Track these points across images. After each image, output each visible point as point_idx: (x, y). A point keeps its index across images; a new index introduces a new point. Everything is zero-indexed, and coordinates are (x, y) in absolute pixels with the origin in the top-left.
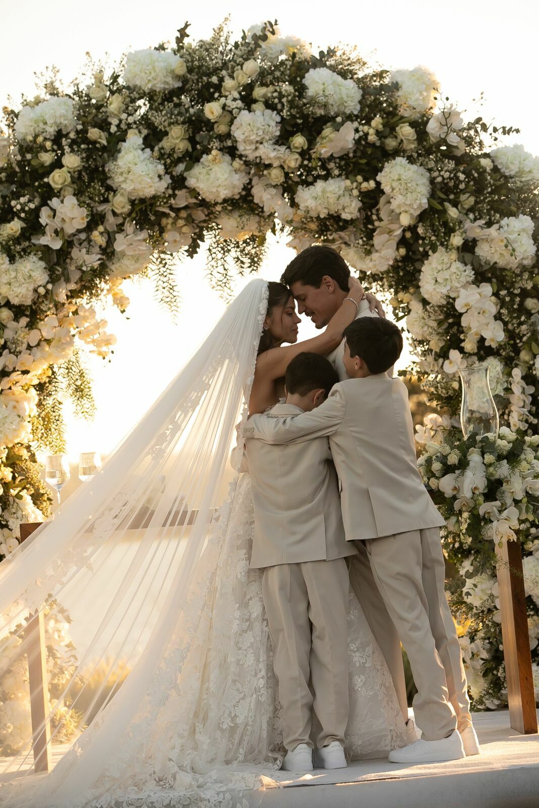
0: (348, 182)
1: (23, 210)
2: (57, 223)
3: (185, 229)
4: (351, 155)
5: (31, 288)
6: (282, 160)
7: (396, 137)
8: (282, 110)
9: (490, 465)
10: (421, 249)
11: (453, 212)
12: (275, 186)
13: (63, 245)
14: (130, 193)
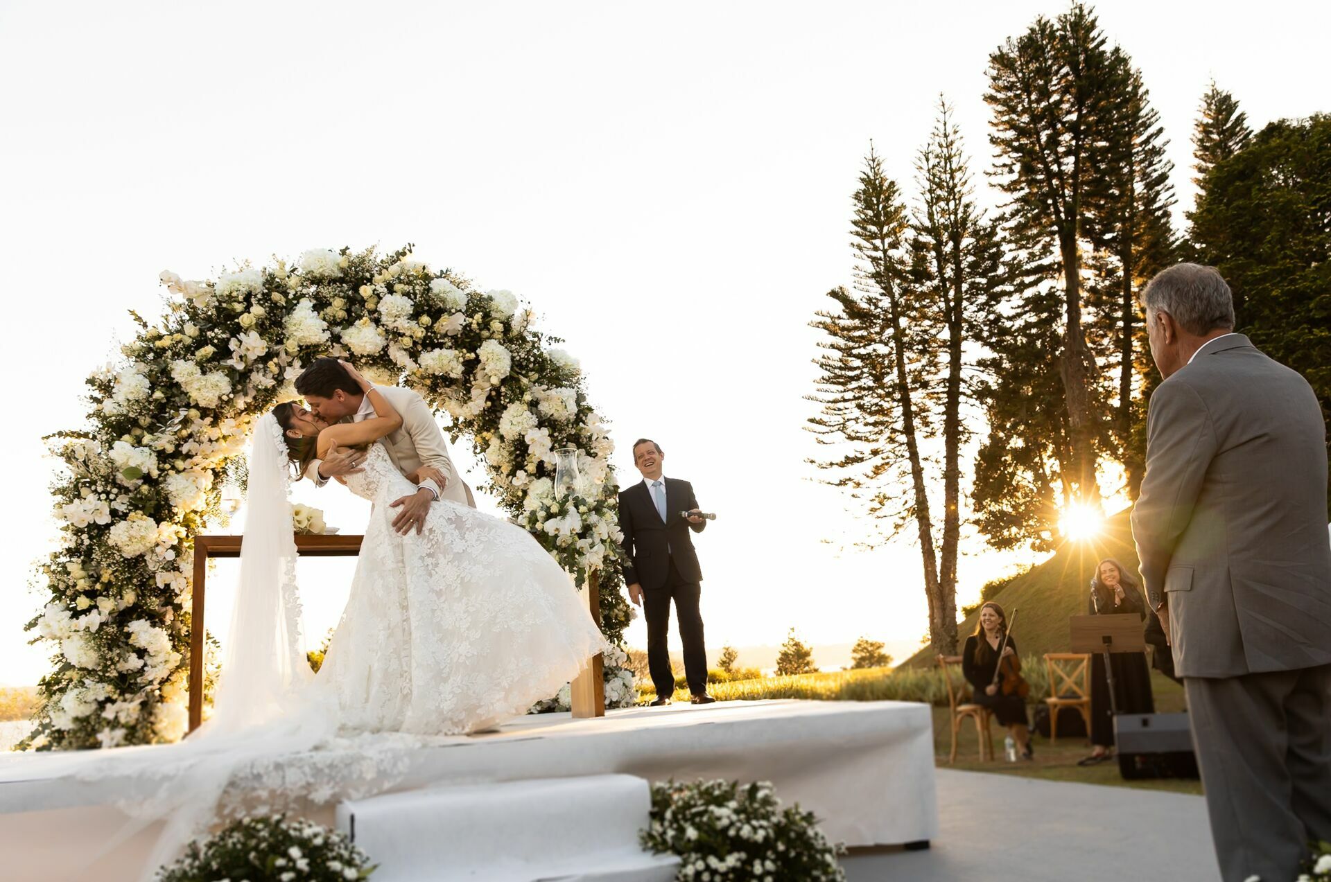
0: (457, 352)
1: (216, 337)
2: (242, 351)
4: (459, 336)
5: (217, 395)
6: (412, 331)
7: (489, 330)
8: (415, 298)
9: (584, 514)
10: (502, 402)
11: (525, 381)
12: (405, 350)
13: (245, 368)
14: (300, 340)
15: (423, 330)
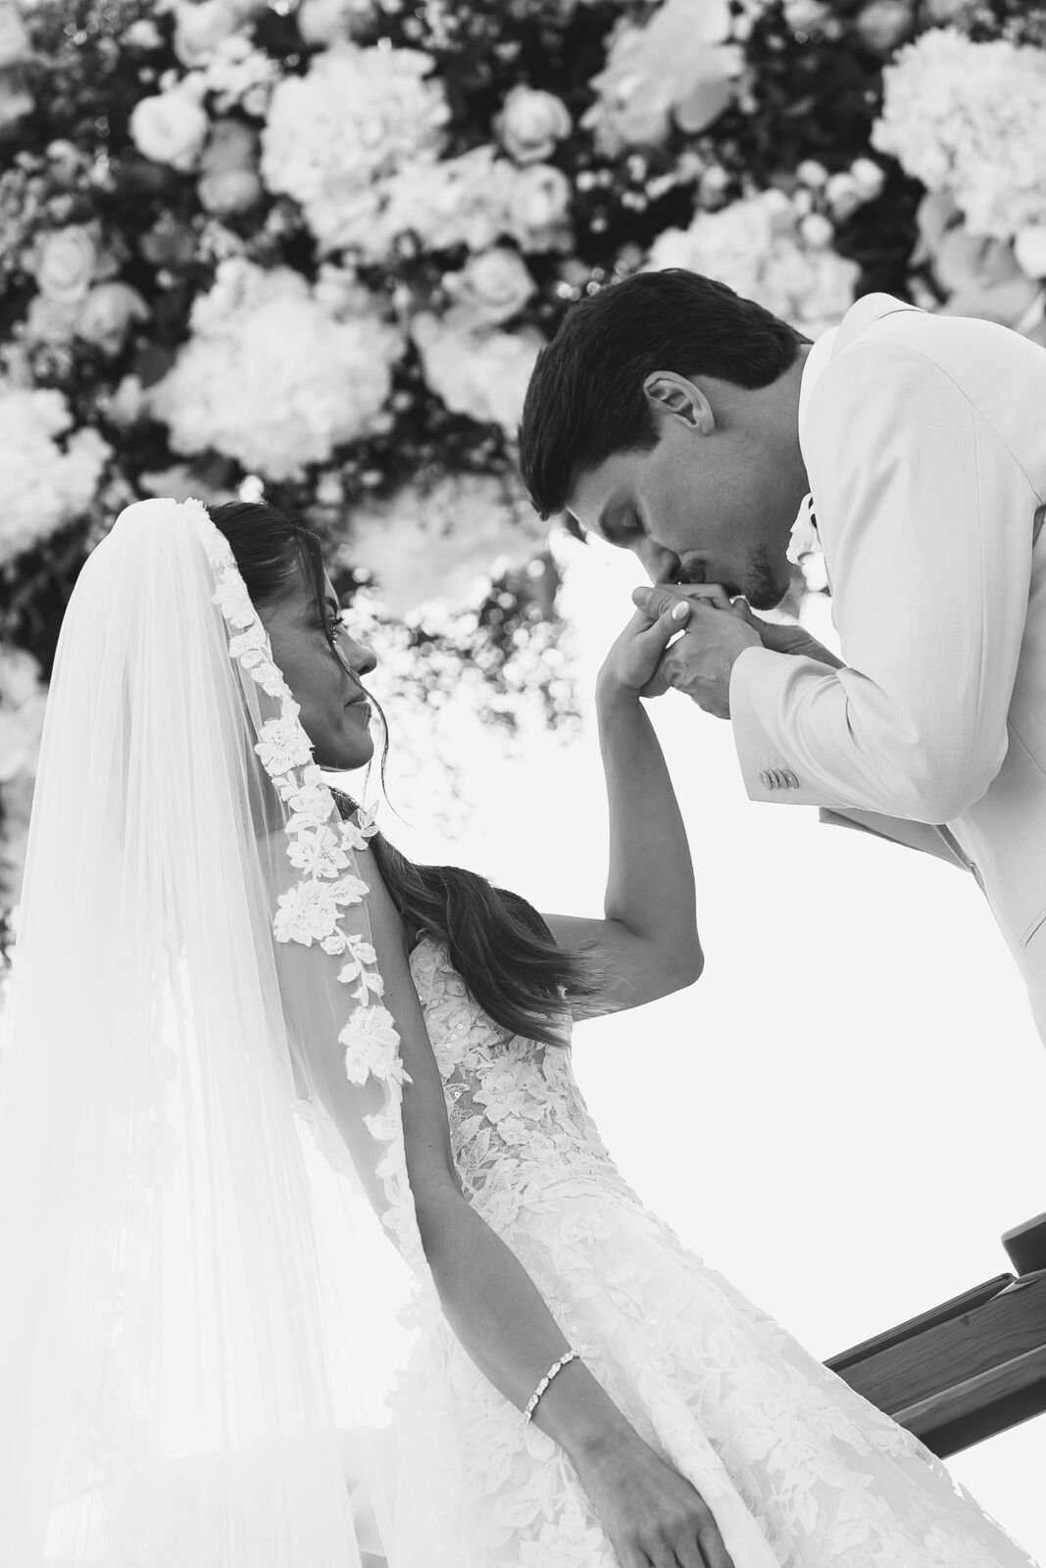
0: (773, 201)
4: (748, 105)
6: (496, 212)
15: (545, 173)
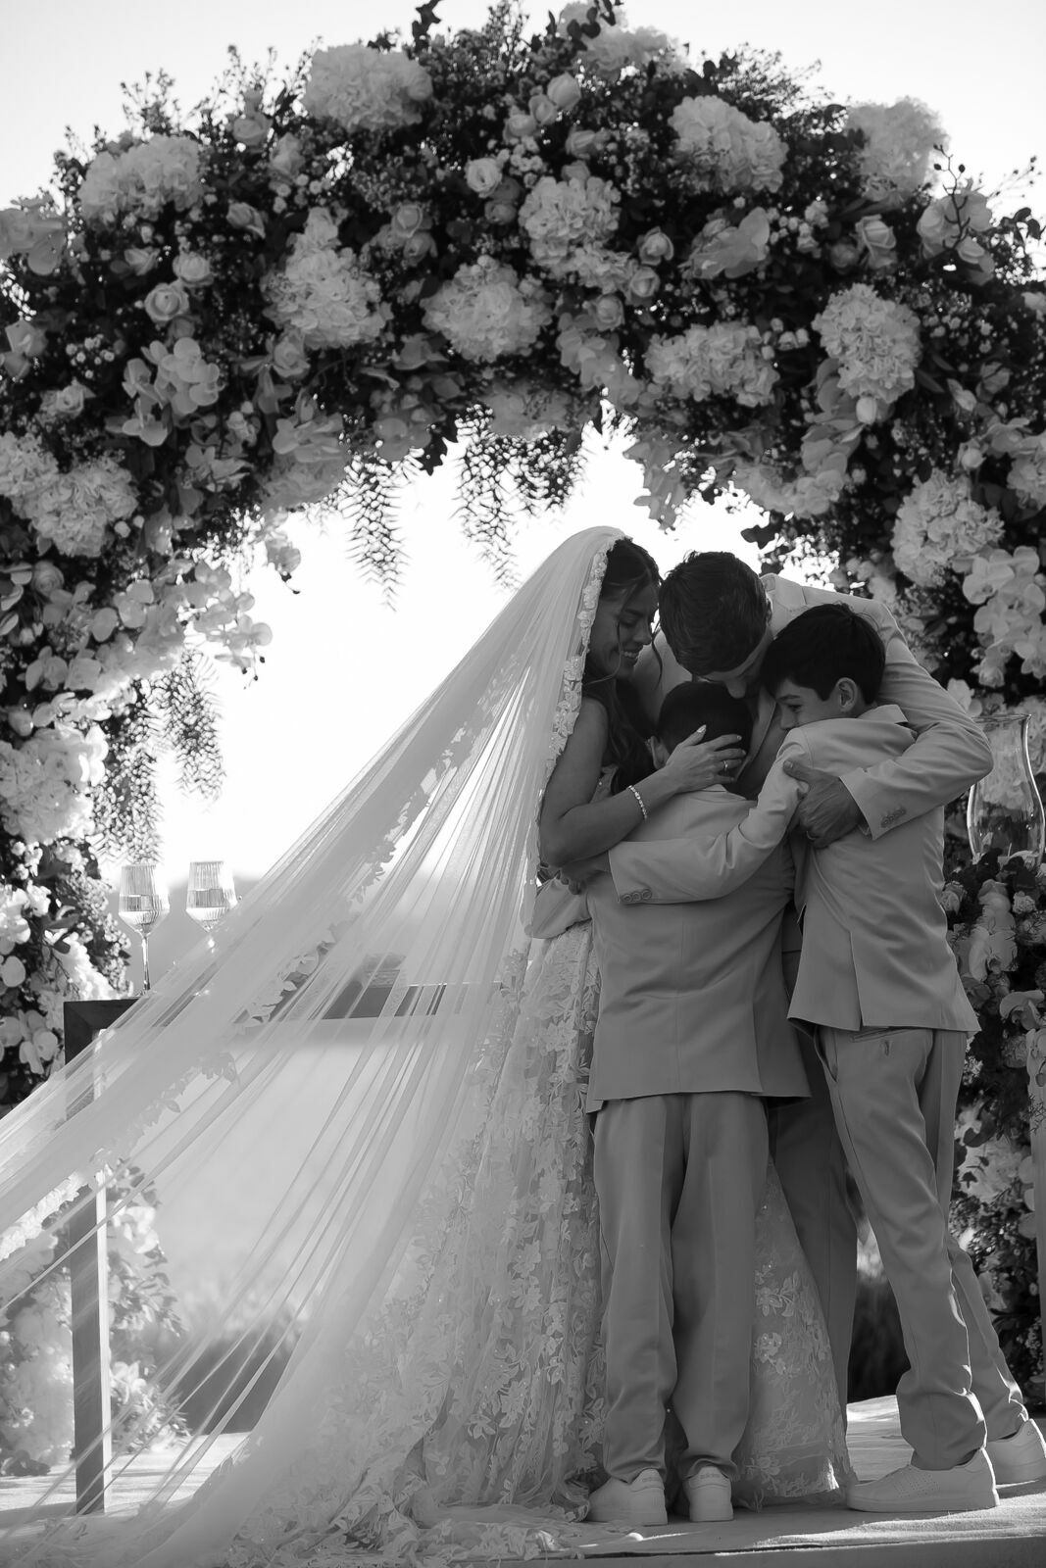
0: (753, 331)
1: (89, 363)
2: (158, 394)
3: (418, 415)
4: (762, 276)
5: (101, 523)
6: (621, 282)
7: (854, 243)
8: (623, 180)
9: (1025, 916)
10: (897, 472)
11: (965, 400)
12: (605, 334)
13: (169, 438)
14: (308, 337)
15: (651, 274)
